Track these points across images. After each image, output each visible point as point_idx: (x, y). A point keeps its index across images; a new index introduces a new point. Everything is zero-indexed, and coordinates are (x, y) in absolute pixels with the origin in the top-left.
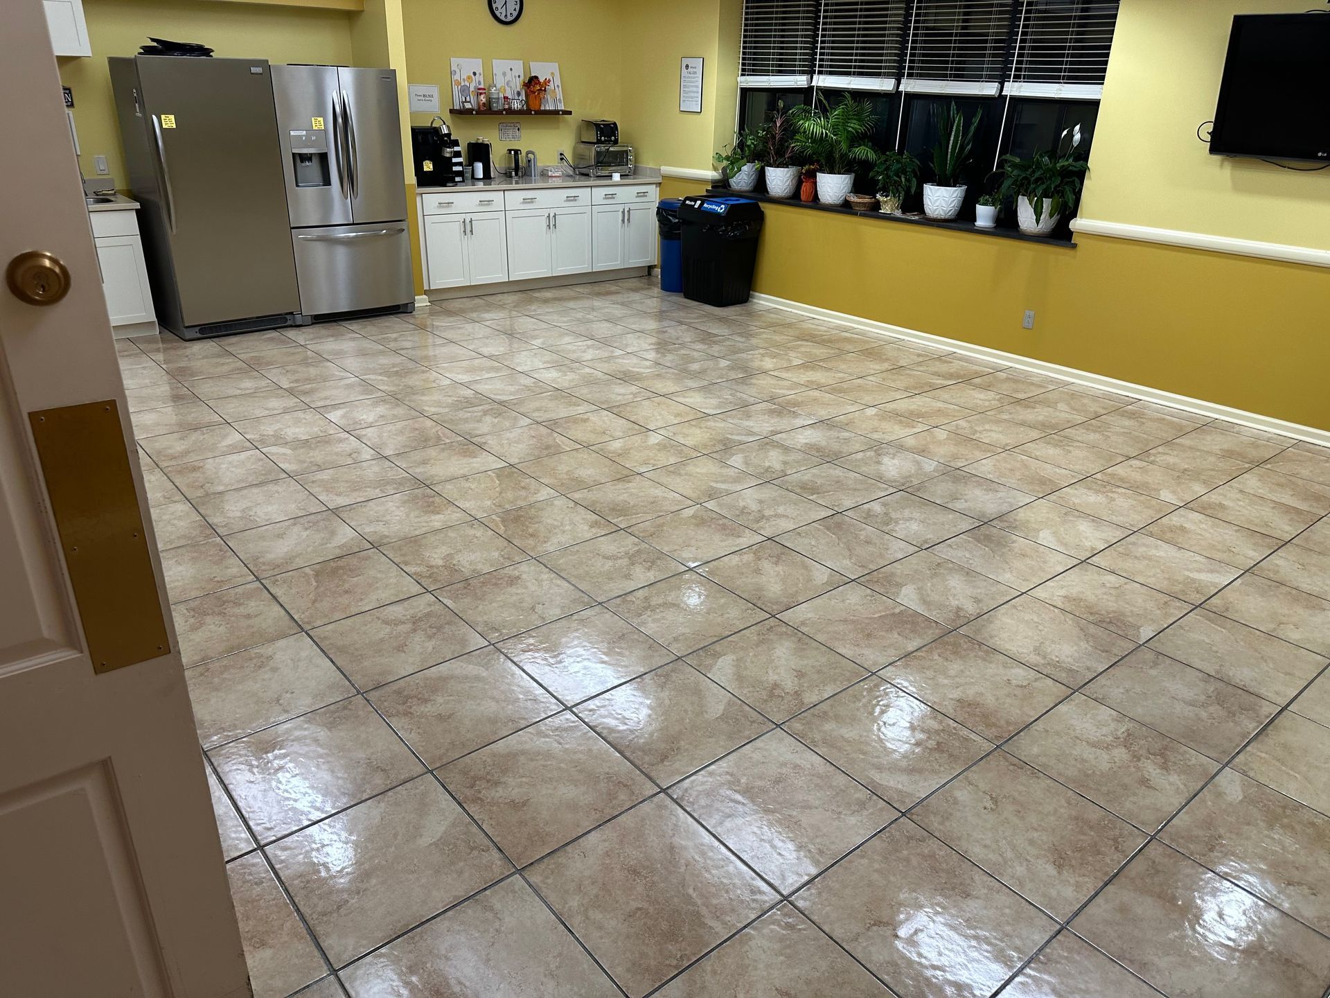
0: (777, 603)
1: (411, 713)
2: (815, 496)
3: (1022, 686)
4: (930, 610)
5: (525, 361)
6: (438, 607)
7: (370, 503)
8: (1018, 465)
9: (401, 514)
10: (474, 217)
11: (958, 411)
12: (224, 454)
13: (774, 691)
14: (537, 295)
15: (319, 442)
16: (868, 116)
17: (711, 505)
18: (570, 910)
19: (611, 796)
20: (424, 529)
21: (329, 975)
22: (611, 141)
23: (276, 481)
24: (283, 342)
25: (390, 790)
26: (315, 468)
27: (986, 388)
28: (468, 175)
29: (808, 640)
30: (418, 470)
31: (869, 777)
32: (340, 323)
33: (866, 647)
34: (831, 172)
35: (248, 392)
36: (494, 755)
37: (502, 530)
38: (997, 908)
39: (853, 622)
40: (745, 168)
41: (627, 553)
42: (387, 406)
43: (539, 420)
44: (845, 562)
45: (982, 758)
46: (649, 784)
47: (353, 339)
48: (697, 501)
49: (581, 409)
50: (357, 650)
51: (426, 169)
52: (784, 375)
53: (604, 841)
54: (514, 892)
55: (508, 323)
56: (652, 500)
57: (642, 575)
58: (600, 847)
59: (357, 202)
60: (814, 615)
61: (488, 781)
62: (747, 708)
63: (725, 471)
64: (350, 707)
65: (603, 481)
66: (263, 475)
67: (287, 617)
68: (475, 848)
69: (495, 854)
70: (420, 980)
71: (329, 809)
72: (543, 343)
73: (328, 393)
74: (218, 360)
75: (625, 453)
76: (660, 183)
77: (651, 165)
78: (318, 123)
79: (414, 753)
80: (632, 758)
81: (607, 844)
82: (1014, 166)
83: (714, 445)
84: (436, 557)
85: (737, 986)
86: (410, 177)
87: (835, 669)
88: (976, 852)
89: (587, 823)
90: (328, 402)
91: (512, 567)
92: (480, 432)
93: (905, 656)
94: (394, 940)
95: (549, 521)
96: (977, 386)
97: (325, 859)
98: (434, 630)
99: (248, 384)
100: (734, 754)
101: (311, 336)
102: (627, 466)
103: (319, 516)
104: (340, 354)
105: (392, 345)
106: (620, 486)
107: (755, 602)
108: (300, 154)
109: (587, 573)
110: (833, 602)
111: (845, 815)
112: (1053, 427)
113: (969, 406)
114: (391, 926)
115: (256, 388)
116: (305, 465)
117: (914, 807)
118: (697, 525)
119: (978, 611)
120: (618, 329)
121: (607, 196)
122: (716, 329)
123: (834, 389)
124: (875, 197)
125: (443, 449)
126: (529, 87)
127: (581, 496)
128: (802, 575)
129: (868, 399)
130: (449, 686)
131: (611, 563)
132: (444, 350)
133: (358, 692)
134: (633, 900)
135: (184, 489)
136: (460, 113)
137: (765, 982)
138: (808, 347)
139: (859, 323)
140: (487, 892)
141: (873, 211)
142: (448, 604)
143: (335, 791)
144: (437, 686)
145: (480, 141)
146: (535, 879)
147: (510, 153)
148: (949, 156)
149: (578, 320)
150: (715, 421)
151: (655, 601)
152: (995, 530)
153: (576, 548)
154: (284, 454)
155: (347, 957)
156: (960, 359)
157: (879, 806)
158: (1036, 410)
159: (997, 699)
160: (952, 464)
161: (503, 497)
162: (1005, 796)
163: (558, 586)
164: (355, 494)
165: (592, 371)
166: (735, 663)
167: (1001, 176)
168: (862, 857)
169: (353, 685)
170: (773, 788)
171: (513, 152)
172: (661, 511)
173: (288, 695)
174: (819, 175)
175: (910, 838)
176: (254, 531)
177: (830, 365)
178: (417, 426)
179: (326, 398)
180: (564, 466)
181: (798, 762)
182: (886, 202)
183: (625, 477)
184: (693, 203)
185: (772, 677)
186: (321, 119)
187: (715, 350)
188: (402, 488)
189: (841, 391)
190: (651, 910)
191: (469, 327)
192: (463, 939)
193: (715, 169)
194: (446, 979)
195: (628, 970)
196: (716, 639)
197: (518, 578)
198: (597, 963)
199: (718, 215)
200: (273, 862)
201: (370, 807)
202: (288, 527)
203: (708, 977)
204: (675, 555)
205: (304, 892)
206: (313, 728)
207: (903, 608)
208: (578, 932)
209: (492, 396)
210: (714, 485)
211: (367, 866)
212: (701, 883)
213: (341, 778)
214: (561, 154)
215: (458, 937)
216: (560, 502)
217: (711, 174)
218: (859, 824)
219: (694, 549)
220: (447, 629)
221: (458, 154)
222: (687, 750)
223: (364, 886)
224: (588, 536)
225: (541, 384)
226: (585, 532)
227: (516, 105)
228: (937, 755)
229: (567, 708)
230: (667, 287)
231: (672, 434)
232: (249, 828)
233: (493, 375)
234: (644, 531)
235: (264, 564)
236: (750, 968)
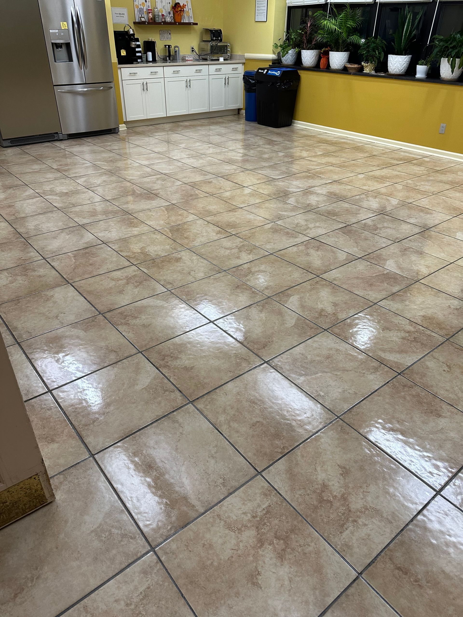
0: (319, 270)
1: (128, 324)
2: (335, 217)
3: (457, 309)
4: (403, 272)
5: (176, 154)
6: (139, 272)
7: (101, 222)
8: (441, 201)
9: (117, 227)
10: (148, 81)
11: (407, 176)
12: (25, 200)
13: (321, 313)
14: (181, 124)
15: (73, 193)
16: (358, 18)
17: (279, 223)
18: (220, 422)
19: (238, 365)
20: (129, 235)
21: (89, 457)
22: (218, 40)
23: (52, 212)
24: (53, 147)
25: (119, 361)
26: (71, 206)
27: (420, 165)
28: (144, 59)
29: (337, 288)
30: (124, 206)
31: (378, 355)
32: (82, 138)
33: (370, 290)
34: (337, 51)
35: (36, 170)
36: (174, 344)
37: (170, 235)
38: (457, 422)
39: (362, 278)
40: (290, 52)
41: (237, 246)
42: (107, 176)
43: (186, 182)
44: (354, 249)
45: (439, 345)
46: (257, 359)
47: (89, 146)
48: (272, 221)
49: (207, 177)
50: (98, 293)
51: (122, 54)
52: (313, 159)
53: (236, 387)
54: (189, 413)
55: (167, 137)
56: (248, 220)
57: (245, 257)
58: (234, 390)
59: (87, 71)
60: (340, 276)
61: (172, 357)
62: (308, 321)
63: (286, 206)
64: (96, 320)
65: (222, 212)
66: (45, 209)
67: (60, 277)
68: (167, 391)
69: (178, 394)
70: (140, 459)
71: (86, 371)
72: (186, 146)
73: (77, 171)
74: (21, 156)
75: (232, 198)
76: (244, 63)
77: (240, 53)
78: (64, 25)
79: (131, 343)
80: (248, 346)
81: (238, 389)
82: (441, 40)
83: (279, 194)
84: (136, 248)
85: (316, 464)
86: (114, 59)
87: (354, 301)
88: (442, 393)
89: (226, 378)
90: (77, 175)
91: (177, 253)
92: (156, 188)
93: (392, 295)
94: (125, 438)
95: (195, 231)
96: (415, 164)
97: (85, 397)
98: (138, 283)
99: (36, 167)
100: (303, 344)
101: (68, 145)
102: (234, 204)
103: (75, 228)
104: (82, 152)
105: (109, 148)
106: (231, 214)
107: (307, 269)
108: (55, 43)
109: (217, 256)
110: (350, 268)
111: (367, 374)
112: (457, 183)
113: (412, 173)
114: (123, 432)
115: (40, 169)
116: (67, 204)
117: (405, 370)
118: (273, 232)
119: (429, 272)
120: (224, 139)
121: (217, 70)
122: (275, 138)
123: (340, 166)
124: (361, 64)
125: (137, 196)
126: (175, 9)
127: (211, 219)
128: (332, 256)
129: (359, 170)
130: (148, 310)
131: (229, 251)
132: (135, 150)
133: (100, 313)
134: (254, 417)
135: (4, 216)
136: (138, 24)
137: (331, 461)
138: (324, 146)
139: (350, 134)
140: (175, 413)
141: (360, 72)
142: (144, 271)
143: (89, 362)
144: (141, 310)
145: (150, 40)
146: (200, 406)
147: (166, 47)
148: (403, 38)
149: (203, 135)
150: (279, 182)
151: (253, 270)
152: (433, 233)
153: (210, 244)
154: (56, 199)
155: (99, 448)
156: (404, 152)
157: (385, 370)
158: (447, 175)
159: (444, 315)
160: (407, 201)
161: (170, 220)
162: (454, 365)
163: (202, 262)
164: (92, 218)
165: (212, 159)
166: (299, 300)
167: (431, 47)
168: (379, 396)
169: (97, 310)
170: (326, 361)
171: (167, 47)
172: (253, 226)
173: (63, 315)
174: (330, 53)
175: (405, 386)
176: (41, 235)
177: (337, 154)
178: (123, 185)
179: (76, 173)
180: (201, 204)
181: (338, 348)
182: (367, 66)
183: (234, 209)
184: (263, 71)
185: (320, 306)
186: (65, 23)
187: (276, 148)
188: (116, 215)
189: (344, 166)
190: (265, 422)
191: (147, 139)
192: (163, 438)
193: (274, 53)
194: (154, 460)
195: (255, 455)
196: (287, 288)
197: (180, 258)
198: (237, 450)
199: (275, 77)
200: (57, 398)
201: (109, 370)
202: (59, 233)
203: (299, 458)
204: (263, 247)
205: (74, 414)
206: (76, 330)
207: (388, 271)
208: (225, 434)
209: (161, 171)
210: (281, 213)
211: (108, 400)
212: (291, 408)
213: (93, 356)
214: (192, 48)
215: (160, 437)
216: (200, 222)
217: (272, 56)
218: (375, 379)
219: (272, 244)
220: (145, 283)
221: (138, 46)
222: (277, 342)
223: (107, 410)
224: (216, 238)
225: (186, 165)
226: (214, 236)
227: (168, 20)
228: (415, 344)
229: (211, 322)
230: (248, 119)
231: (256, 188)
232: (43, 381)
233: (161, 161)
234: (245, 236)
235: (47, 251)
236: (322, 454)
